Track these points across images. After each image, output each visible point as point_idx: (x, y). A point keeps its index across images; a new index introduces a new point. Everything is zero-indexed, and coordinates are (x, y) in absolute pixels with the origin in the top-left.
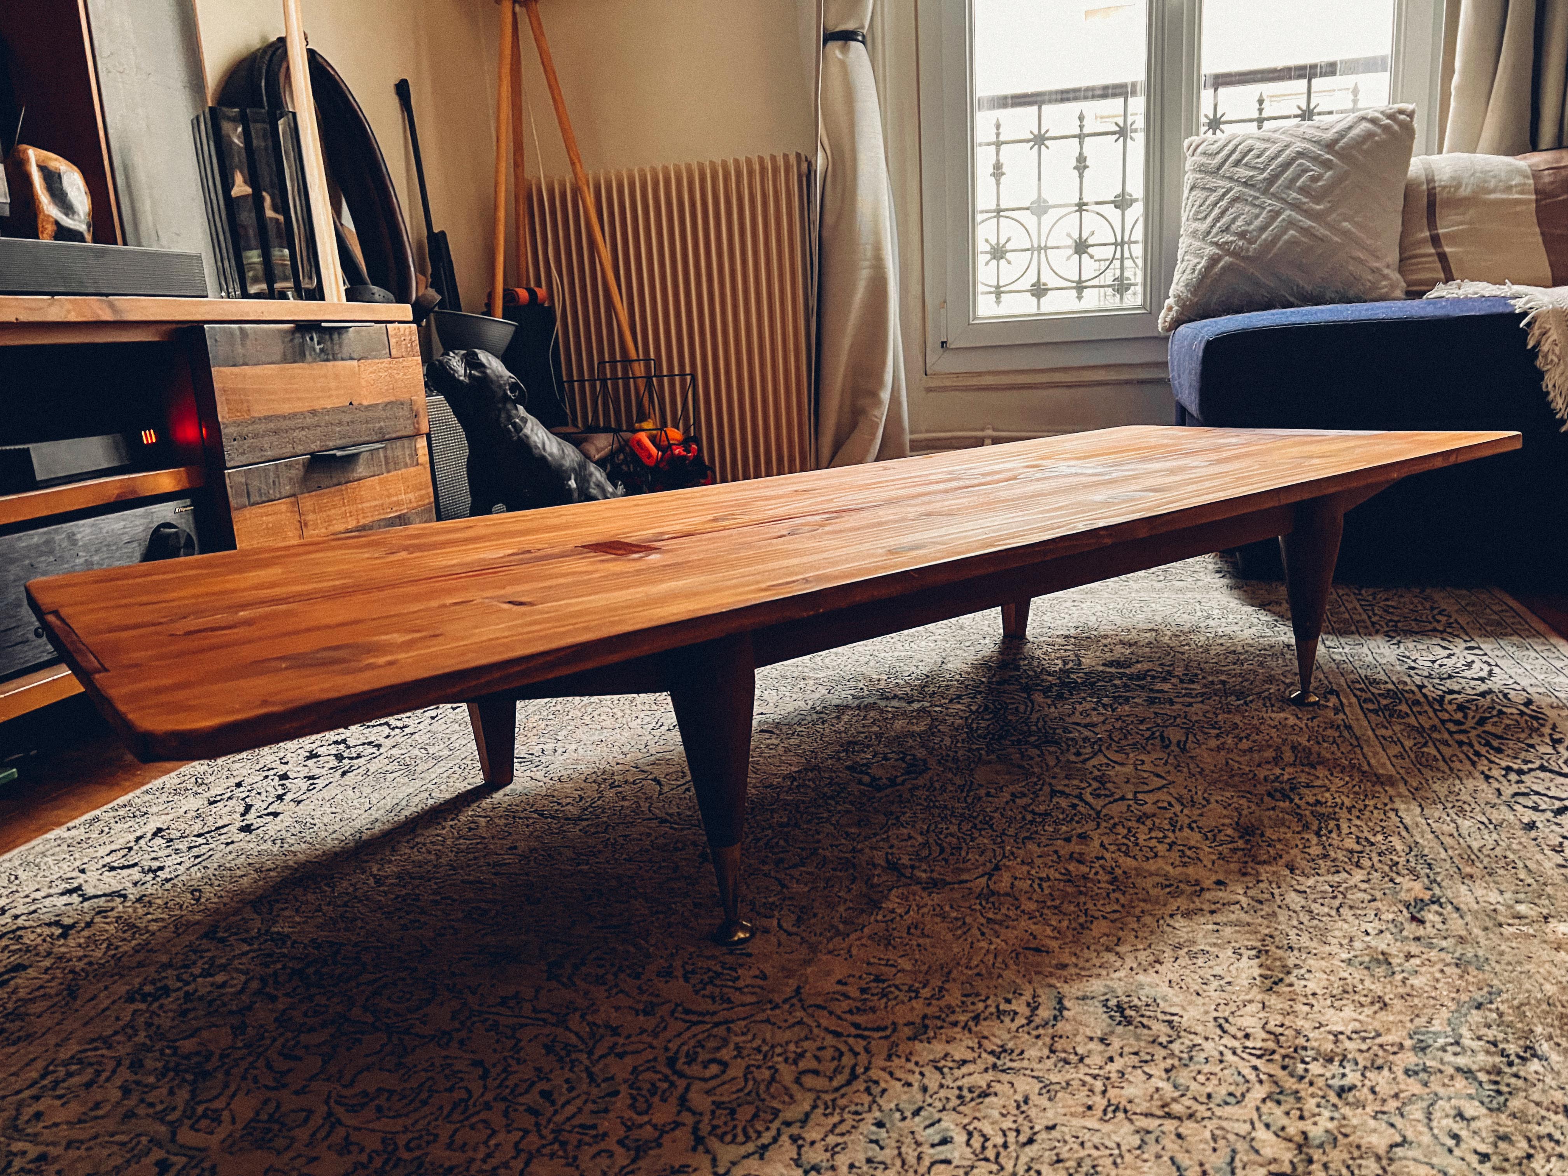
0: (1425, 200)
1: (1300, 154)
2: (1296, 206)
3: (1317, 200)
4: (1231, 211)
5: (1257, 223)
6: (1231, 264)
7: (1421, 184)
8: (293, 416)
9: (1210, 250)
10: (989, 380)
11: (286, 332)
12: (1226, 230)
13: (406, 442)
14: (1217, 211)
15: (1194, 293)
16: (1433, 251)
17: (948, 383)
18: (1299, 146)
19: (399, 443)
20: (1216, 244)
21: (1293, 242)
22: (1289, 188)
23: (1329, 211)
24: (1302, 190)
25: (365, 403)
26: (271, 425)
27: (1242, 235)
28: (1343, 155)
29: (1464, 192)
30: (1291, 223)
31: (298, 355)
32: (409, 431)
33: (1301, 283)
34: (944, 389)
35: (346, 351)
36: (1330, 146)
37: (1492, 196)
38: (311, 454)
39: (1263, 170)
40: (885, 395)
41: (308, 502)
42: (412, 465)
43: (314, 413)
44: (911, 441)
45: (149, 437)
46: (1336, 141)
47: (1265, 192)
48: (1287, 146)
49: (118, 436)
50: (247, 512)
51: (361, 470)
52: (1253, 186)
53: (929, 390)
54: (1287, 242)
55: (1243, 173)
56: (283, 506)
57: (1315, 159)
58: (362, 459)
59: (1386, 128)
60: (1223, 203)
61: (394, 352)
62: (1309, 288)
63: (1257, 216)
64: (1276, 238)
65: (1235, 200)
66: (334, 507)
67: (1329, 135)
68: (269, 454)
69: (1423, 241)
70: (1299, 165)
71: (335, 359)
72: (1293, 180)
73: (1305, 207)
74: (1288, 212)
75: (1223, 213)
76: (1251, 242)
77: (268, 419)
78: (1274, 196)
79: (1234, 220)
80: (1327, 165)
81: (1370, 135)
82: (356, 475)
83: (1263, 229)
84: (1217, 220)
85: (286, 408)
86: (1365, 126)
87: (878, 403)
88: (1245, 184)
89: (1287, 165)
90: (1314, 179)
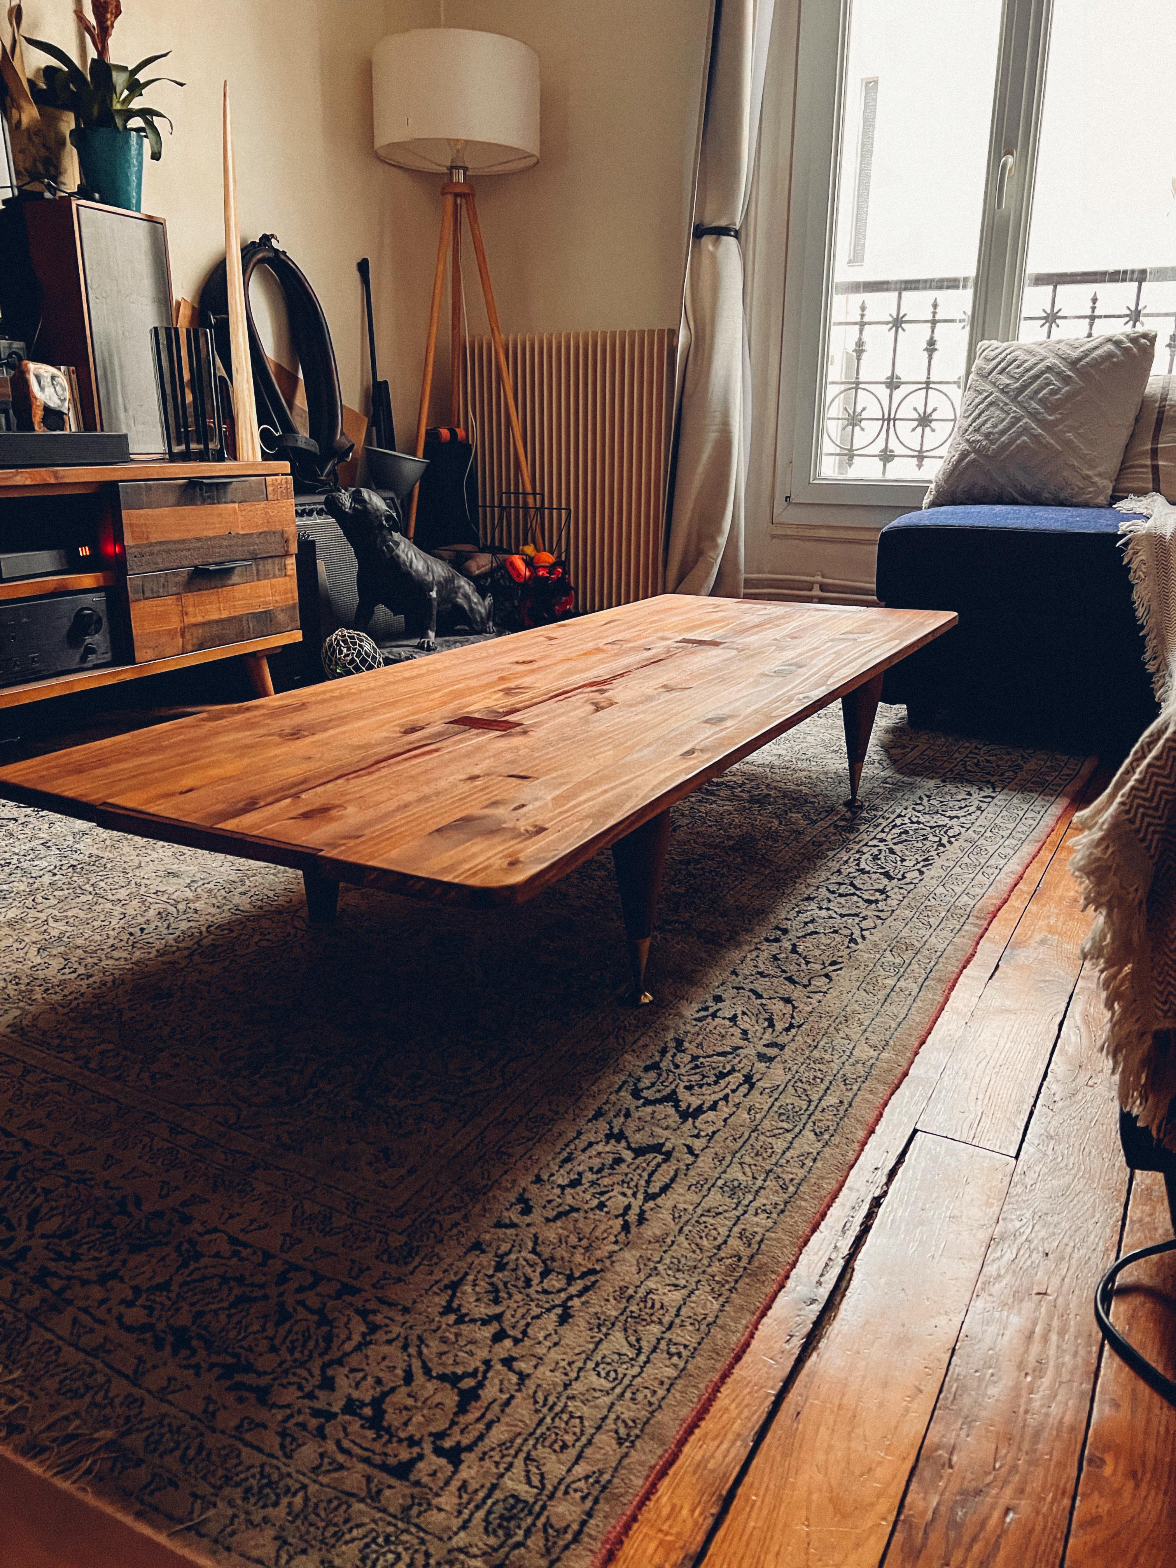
0: (1155, 417)
1: (1049, 369)
2: (1033, 415)
3: (1051, 410)
4: (986, 413)
5: (1001, 427)
6: (974, 460)
7: (1155, 402)
8: (183, 541)
9: (965, 446)
10: (824, 533)
11: (180, 486)
12: (977, 430)
13: (277, 560)
14: (977, 412)
15: (946, 481)
16: (1149, 462)
17: (789, 532)
18: (1051, 361)
19: (270, 561)
20: (968, 441)
21: (1023, 447)
22: (1031, 398)
23: (1055, 423)
24: (1041, 401)
25: (241, 532)
26: (164, 547)
27: (987, 435)
28: (1083, 373)
30: (1026, 430)
31: (191, 502)
32: (281, 552)
33: (1023, 483)
34: (786, 536)
35: (229, 497)
36: (1073, 363)
38: (196, 567)
39: (1018, 380)
40: (722, 541)
41: (190, 598)
42: (280, 576)
43: (199, 539)
44: (746, 580)
45: (84, 551)
46: (1080, 359)
47: (1014, 399)
48: (1042, 360)
49: (62, 552)
50: (141, 604)
51: (235, 579)
52: (1007, 393)
53: (773, 537)
54: (1018, 446)
55: (1004, 380)
56: (170, 600)
57: (1059, 374)
58: (236, 571)
59: (1127, 349)
60: (982, 406)
61: (270, 497)
62: (1029, 487)
63: (1004, 420)
64: (1012, 441)
65: (991, 404)
66: (211, 603)
67: (1075, 354)
68: (161, 566)
69: (1144, 453)
70: (1046, 378)
71: (219, 503)
72: (1037, 392)
73: (1039, 417)
74: (1026, 420)
75: (980, 415)
76: (992, 442)
77: (161, 543)
78: (1020, 405)
79: (985, 422)
80: (1066, 380)
81: (1110, 355)
82: (230, 582)
83: (1003, 432)
84: (974, 421)
85: (176, 536)
86: (1110, 347)
87: (716, 546)
88: (1002, 391)
89: (1036, 377)
90: (1053, 392)
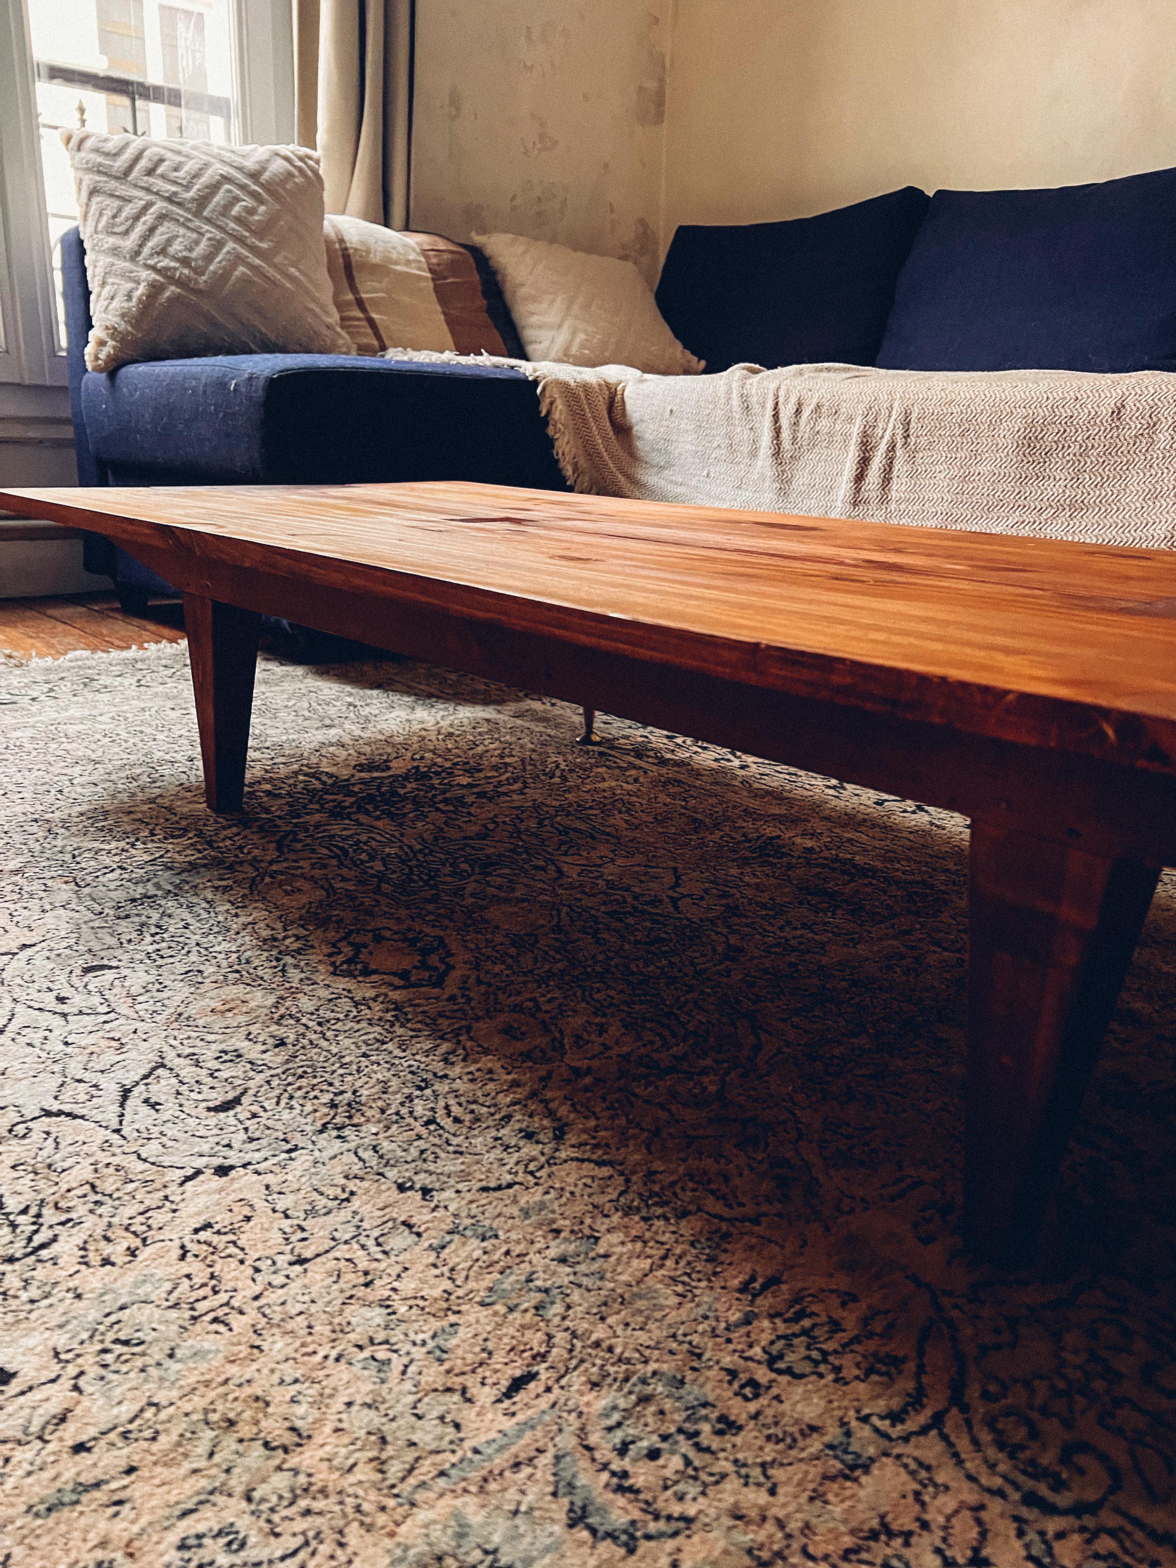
0: (341, 260)
1: (225, 179)
2: (238, 239)
3: (261, 236)
4: (161, 229)
5: (199, 250)
6: (179, 296)
7: (336, 242)
9: (148, 275)
12: (162, 251)
14: (140, 227)
15: (136, 326)
16: (362, 315)
18: (220, 168)
20: (153, 268)
21: (246, 281)
22: (224, 215)
23: (273, 252)
24: (238, 220)
27: (185, 262)
28: (270, 190)
29: (375, 258)
30: (239, 259)
33: (264, 330)
36: (255, 176)
37: (399, 268)
39: (188, 187)
46: (259, 172)
47: (197, 215)
48: (207, 165)
52: (180, 204)
54: (238, 279)
55: (161, 185)
57: (243, 187)
59: (300, 170)
60: (147, 218)
63: (197, 242)
64: (225, 272)
65: (162, 217)
67: (250, 164)
69: (351, 304)
70: (228, 191)
72: (227, 207)
73: (249, 242)
74: (231, 244)
75: (152, 230)
76: (198, 272)
78: (209, 221)
79: (168, 242)
80: (257, 198)
81: (288, 174)
83: (209, 258)
84: (145, 238)
86: (282, 163)
88: (169, 200)
89: (214, 188)
90: (251, 211)
